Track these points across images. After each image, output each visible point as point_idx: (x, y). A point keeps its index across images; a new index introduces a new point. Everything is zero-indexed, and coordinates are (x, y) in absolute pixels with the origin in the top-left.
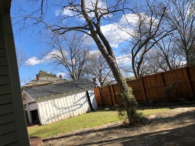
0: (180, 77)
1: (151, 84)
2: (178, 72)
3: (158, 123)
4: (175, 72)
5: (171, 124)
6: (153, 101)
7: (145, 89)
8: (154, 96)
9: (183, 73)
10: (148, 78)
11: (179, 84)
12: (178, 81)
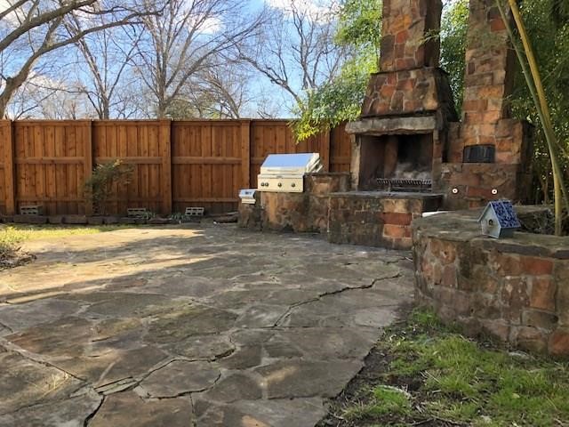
0: (149, 145)
1: (46, 154)
2: (146, 129)
3: (59, 262)
4: (137, 126)
5: (111, 263)
6: (39, 208)
7: (16, 166)
8: (47, 196)
9: (158, 136)
10: (37, 130)
11: (140, 165)
12: (140, 157)
